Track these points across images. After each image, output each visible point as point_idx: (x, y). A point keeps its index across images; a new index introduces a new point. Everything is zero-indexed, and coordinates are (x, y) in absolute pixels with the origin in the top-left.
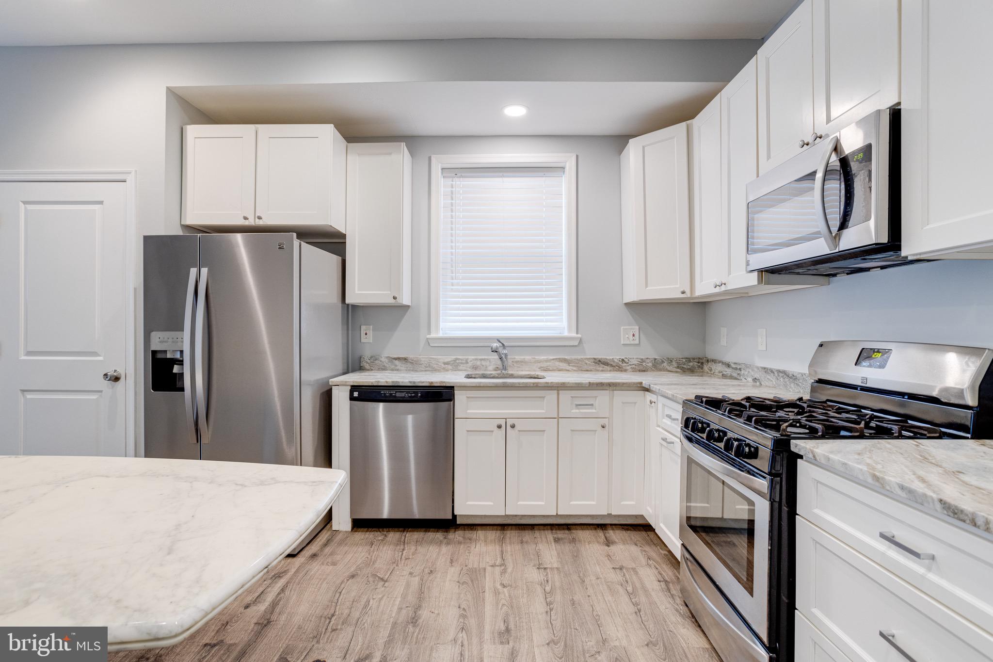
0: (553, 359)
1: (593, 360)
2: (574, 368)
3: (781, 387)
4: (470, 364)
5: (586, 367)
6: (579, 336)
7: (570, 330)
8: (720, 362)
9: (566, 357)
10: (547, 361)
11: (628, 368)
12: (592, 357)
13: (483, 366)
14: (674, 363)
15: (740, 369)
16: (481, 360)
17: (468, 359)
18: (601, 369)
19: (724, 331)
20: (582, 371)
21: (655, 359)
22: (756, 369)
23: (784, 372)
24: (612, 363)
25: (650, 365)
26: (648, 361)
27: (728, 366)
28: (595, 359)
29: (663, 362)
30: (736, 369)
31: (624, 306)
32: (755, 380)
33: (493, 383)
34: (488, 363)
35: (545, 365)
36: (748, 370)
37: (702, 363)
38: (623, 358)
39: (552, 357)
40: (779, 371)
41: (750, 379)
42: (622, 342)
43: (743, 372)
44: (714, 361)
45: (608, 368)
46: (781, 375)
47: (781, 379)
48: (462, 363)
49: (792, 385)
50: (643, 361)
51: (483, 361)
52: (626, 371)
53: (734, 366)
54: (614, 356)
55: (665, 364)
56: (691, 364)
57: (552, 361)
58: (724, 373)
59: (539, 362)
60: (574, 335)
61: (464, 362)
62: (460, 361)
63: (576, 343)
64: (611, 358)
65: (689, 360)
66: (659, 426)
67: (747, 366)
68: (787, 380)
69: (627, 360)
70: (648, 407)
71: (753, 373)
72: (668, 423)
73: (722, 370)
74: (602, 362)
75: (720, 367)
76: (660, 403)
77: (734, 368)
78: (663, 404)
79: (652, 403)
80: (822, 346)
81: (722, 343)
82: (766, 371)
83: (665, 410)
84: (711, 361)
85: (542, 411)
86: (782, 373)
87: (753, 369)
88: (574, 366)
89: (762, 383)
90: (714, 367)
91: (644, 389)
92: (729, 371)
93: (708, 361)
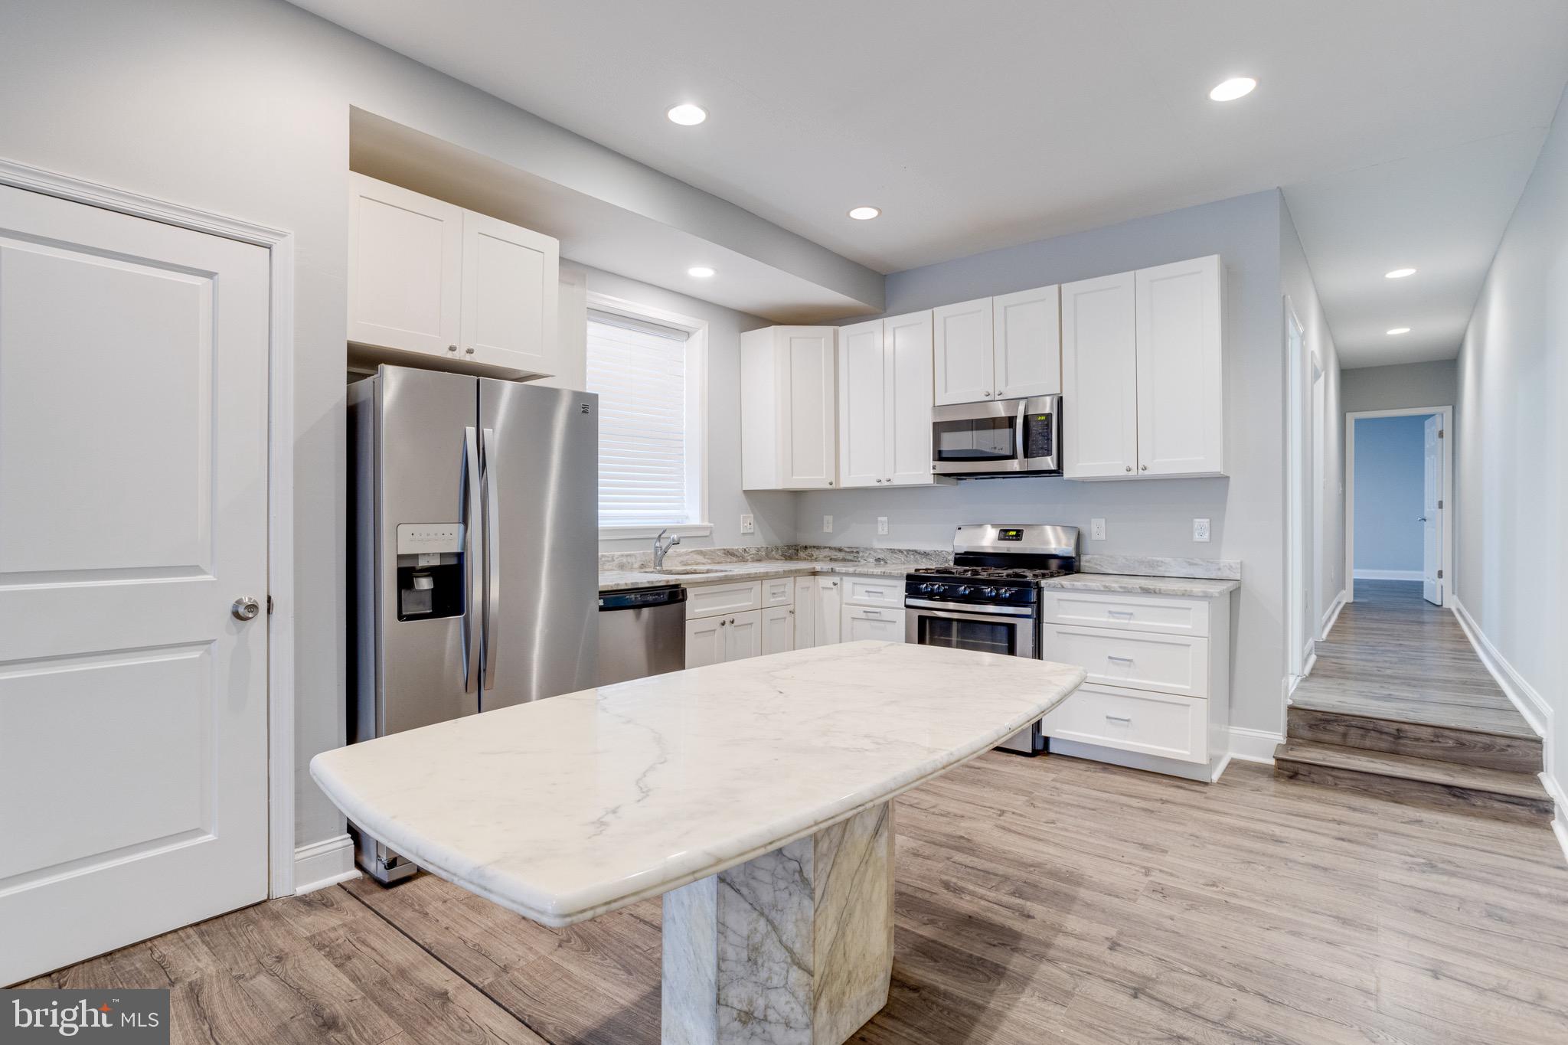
0: (692, 552)
1: (722, 551)
2: (709, 561)
3: (911, 562)
4: (617, 561)
5: (718, 559)
6: (712, 524)
7: (703, 520)
8: (825, 548)
9: (702, 549)
10: (687, 554)
11: (749, 558)
12: (722, 547)
13: (629, 563)
14: (780, 551)
15: (858, 552)
16: (627, 556)
17: (613, 556)
18: (729, 560)
19: (828, 519)
20: (714, 563)
21: (768, 548)
22: (879, 551)
23: (916, 551)
24: (737, 554)
25: (764, 553)
26: (762, 550)
27: (840, 550)
28: (724, 550)
29: (772, 551)
30: (852, 552)
31: (743, 495)
32: (878, 560)
33: (717, 577)
34: (633, 560)
35: (685, 558)
36: (868, 552)
37: (798, 550)
38: (744, 548)
39: (690, 550)
40: (908, 551)
41: (872, 560)
42: (741, 531)
43: (861, 554)
44: (818, 548)
45: (734, 559)
46: (911, 553)
47: (912, 556)
48: (608, 561)
49: (924, 560)
50: (759, 550)
51: (629, 557)
52: (747, 561)
53: (848, 550)
54: (737, 546)
55: (774, 552)
56: (789, 551)
57: (691, 554)
58: (833, 557)
59: (680, 555)
60: (706, 524)
61: (610, 559)
62: (606, 559)
63: (707, 533)
64: (736, 548)
65: (789, 547)
66: (846, 604)
67: (867, 549)
68: (918, 556)
69: (747, 550)
70: (821, 589)
71: (875, 554)
72: (864, 598)
73: (830, 554)
74: (729, 553)
75: (826, 552)
76: (848, 583)
77: (848, 552)
78: (854, 584)
79: (835, 584)
80: (960, 529)
81: (826, 530)
82: (893, 551)
83: (857, 588)
84: (810, 547)
85: (751, 603)
86: (912, 551)
87: (875, 550)
88: (708, 559)
89: (888, 561)
90: (816, 553)
91: (814, 573)
92: (840, 555)
93: (806, 547)
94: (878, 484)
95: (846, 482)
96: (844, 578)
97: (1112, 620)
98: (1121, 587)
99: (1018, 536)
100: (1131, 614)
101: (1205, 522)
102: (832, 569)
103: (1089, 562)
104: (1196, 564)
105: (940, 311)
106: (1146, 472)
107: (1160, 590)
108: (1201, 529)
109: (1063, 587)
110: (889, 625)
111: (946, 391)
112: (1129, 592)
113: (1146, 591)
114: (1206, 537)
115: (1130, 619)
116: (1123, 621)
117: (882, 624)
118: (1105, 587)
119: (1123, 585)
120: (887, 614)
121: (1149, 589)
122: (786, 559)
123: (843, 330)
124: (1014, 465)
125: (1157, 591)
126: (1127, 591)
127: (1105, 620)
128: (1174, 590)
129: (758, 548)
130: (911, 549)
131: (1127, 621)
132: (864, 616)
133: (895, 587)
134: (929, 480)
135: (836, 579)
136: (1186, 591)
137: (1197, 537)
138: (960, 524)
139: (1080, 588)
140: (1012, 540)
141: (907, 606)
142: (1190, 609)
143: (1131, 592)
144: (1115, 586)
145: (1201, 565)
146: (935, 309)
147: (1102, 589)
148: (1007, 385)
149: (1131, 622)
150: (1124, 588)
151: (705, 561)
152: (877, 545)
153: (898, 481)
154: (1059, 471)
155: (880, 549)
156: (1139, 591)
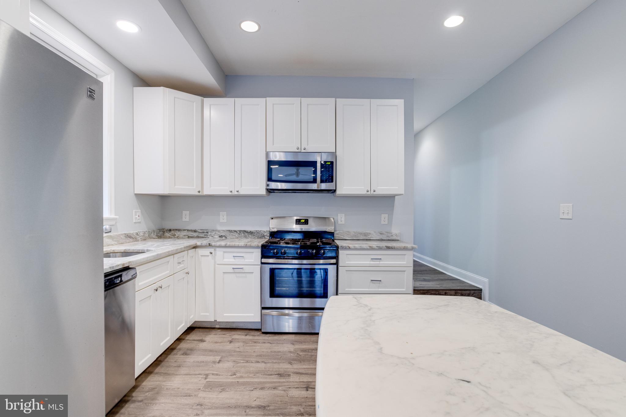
1: (124, 235)
2: (116, 243)
3: (242, 237)
5: (122, 241)
6: (117, 217)
7: (111, 214)
8: (184, 230)
11: (139, 238)
12: (124, 233)
14: (155, 233)
15: (207, 232)
18: (128, 241)
19: (186, 213)
20: (119, 244)
21: (149, 231)
23: (245, 231)
24: (132, 236)
26: (146, 233)
27: (195, 231)
28: (125, 234)
30: (203, 232)
31: (134, 197)
32: (221, 236)
38: (137, 232)
40: (240, 231)
41: (217, 237)
42: (134, 221)
43: (209, 233)
44: (179, 230)
45: (131, 240)
46: (242, 232)
47: (243, 234)
49: (250, 236)
52: (138, 241)
53: (201, 231)
54: (132, 231)
55: (152, 234)
56: (160, 233)
58: (190, 236)
60: (113, 216)
64: (132, 232)
65: (160, 230)
66: (218, 264)
67: (213, 231)
68: (246, 234)
69: (138, 233)
70: (200, 256)
71: (219, 233)
72: (232, 260)
73: (188, 234)
74: (128, 236)
75: (185, 233)
76: (219, 252)
77: (201, 232)
78: (224, 252)
79: (211, 253)
80: (272, 219)
81: (184, 219)
82: (230, 231)
83: (226, 254)
84: (174, 230)
85: (168, 272)
86: (243, 231)
87: (219, 231)
88: (115, 241)
89: (228, 237)
90: (177, 234)
91: (195, 247)
92: (195, 234)
93: (170, 230)
94: (230, 193)
95: (208, 191)
96: (217, 249)
97: (371, 262)
98: (377, 247)
99: (306, 222)
100: (380, 259)
101: (387, 215)
102: (209, 244)
103: (338, 234)
104: (383, 234)
105: (271, 100)
106: (375, 193)
107: (394, 247)
108: (384, 218)
109: (350, 248)
110: (248, 275)
111: (273, 144)
112: (380, 249)
113: (388, 248)
114: (386, 223)
115: (380, 261)
116: (377, 262)
117: (244, 275)
118: (370, 247)
119: (378, 246)
120: (247, 269)
121: (390, 247)
122: (159, 238)
123: (206, 100)
124: (314, 186)
125: (393, 247)
126: (380, 248)
127: (369, 262)
128: (400, 247)
129: (144, 232)
130: (242, 230)
131: (378, 263)
132: (232, 271)
133: (253, 252)
134: (263, 192)
135: (212, 250)
136: (405, 247)
137: (383, 223)
138: (272, 216)
139: (358, 248)
140: (303, 224)
141: (262, 263)
142: (405, 255)
143: (382, 249)
144: (374, 246)
145: (385, 234)
146: (267, 98)
147: (369, 248)
148: (308, 145)
149: (381, 263)
150: (379, 247)
151: (113, 243)
152: (219, 228)
153: (242, 192)
154: (334, 191)
155: (222, 230)
156: (385, 248)
